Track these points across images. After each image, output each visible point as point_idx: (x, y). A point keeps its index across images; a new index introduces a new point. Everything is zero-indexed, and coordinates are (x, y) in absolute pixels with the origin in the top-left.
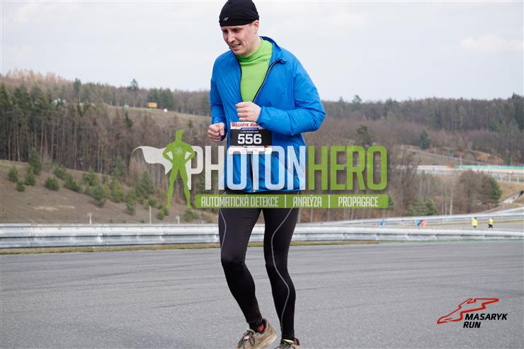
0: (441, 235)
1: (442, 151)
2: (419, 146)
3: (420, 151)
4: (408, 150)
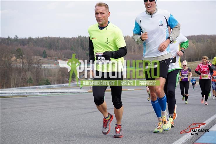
0: (52, 93)
1: (52, 59)
2: (43, 56)
3: (43, 59)
4: (38, 58)
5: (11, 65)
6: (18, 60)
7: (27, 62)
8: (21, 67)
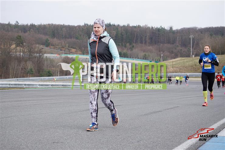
0: (53, 85)
1: (55, 48)
2: (45, 45)
3: (45, 47)
4: (40, 47)
5: (11, 53)
6: (18, 48)
7: (27, 51)
8: (21, 56)
